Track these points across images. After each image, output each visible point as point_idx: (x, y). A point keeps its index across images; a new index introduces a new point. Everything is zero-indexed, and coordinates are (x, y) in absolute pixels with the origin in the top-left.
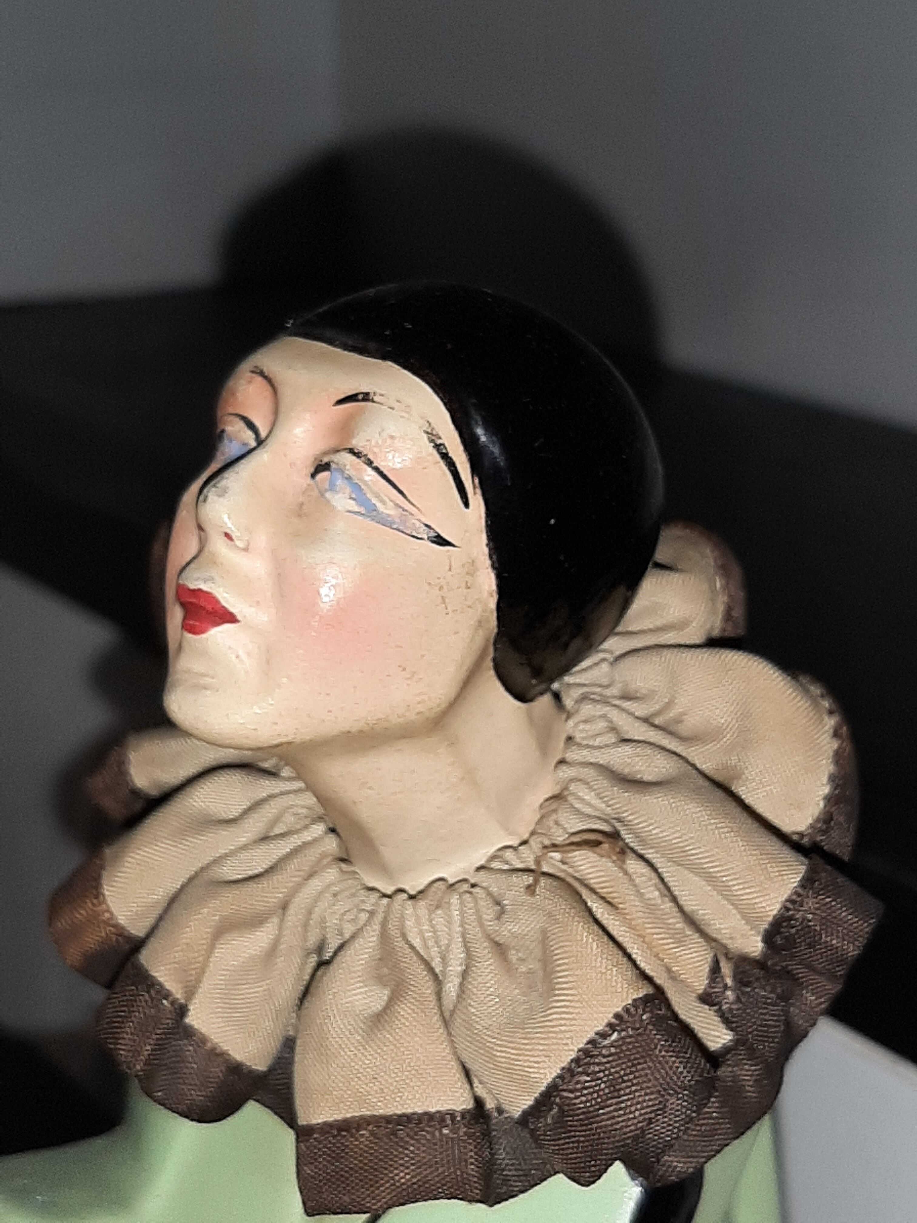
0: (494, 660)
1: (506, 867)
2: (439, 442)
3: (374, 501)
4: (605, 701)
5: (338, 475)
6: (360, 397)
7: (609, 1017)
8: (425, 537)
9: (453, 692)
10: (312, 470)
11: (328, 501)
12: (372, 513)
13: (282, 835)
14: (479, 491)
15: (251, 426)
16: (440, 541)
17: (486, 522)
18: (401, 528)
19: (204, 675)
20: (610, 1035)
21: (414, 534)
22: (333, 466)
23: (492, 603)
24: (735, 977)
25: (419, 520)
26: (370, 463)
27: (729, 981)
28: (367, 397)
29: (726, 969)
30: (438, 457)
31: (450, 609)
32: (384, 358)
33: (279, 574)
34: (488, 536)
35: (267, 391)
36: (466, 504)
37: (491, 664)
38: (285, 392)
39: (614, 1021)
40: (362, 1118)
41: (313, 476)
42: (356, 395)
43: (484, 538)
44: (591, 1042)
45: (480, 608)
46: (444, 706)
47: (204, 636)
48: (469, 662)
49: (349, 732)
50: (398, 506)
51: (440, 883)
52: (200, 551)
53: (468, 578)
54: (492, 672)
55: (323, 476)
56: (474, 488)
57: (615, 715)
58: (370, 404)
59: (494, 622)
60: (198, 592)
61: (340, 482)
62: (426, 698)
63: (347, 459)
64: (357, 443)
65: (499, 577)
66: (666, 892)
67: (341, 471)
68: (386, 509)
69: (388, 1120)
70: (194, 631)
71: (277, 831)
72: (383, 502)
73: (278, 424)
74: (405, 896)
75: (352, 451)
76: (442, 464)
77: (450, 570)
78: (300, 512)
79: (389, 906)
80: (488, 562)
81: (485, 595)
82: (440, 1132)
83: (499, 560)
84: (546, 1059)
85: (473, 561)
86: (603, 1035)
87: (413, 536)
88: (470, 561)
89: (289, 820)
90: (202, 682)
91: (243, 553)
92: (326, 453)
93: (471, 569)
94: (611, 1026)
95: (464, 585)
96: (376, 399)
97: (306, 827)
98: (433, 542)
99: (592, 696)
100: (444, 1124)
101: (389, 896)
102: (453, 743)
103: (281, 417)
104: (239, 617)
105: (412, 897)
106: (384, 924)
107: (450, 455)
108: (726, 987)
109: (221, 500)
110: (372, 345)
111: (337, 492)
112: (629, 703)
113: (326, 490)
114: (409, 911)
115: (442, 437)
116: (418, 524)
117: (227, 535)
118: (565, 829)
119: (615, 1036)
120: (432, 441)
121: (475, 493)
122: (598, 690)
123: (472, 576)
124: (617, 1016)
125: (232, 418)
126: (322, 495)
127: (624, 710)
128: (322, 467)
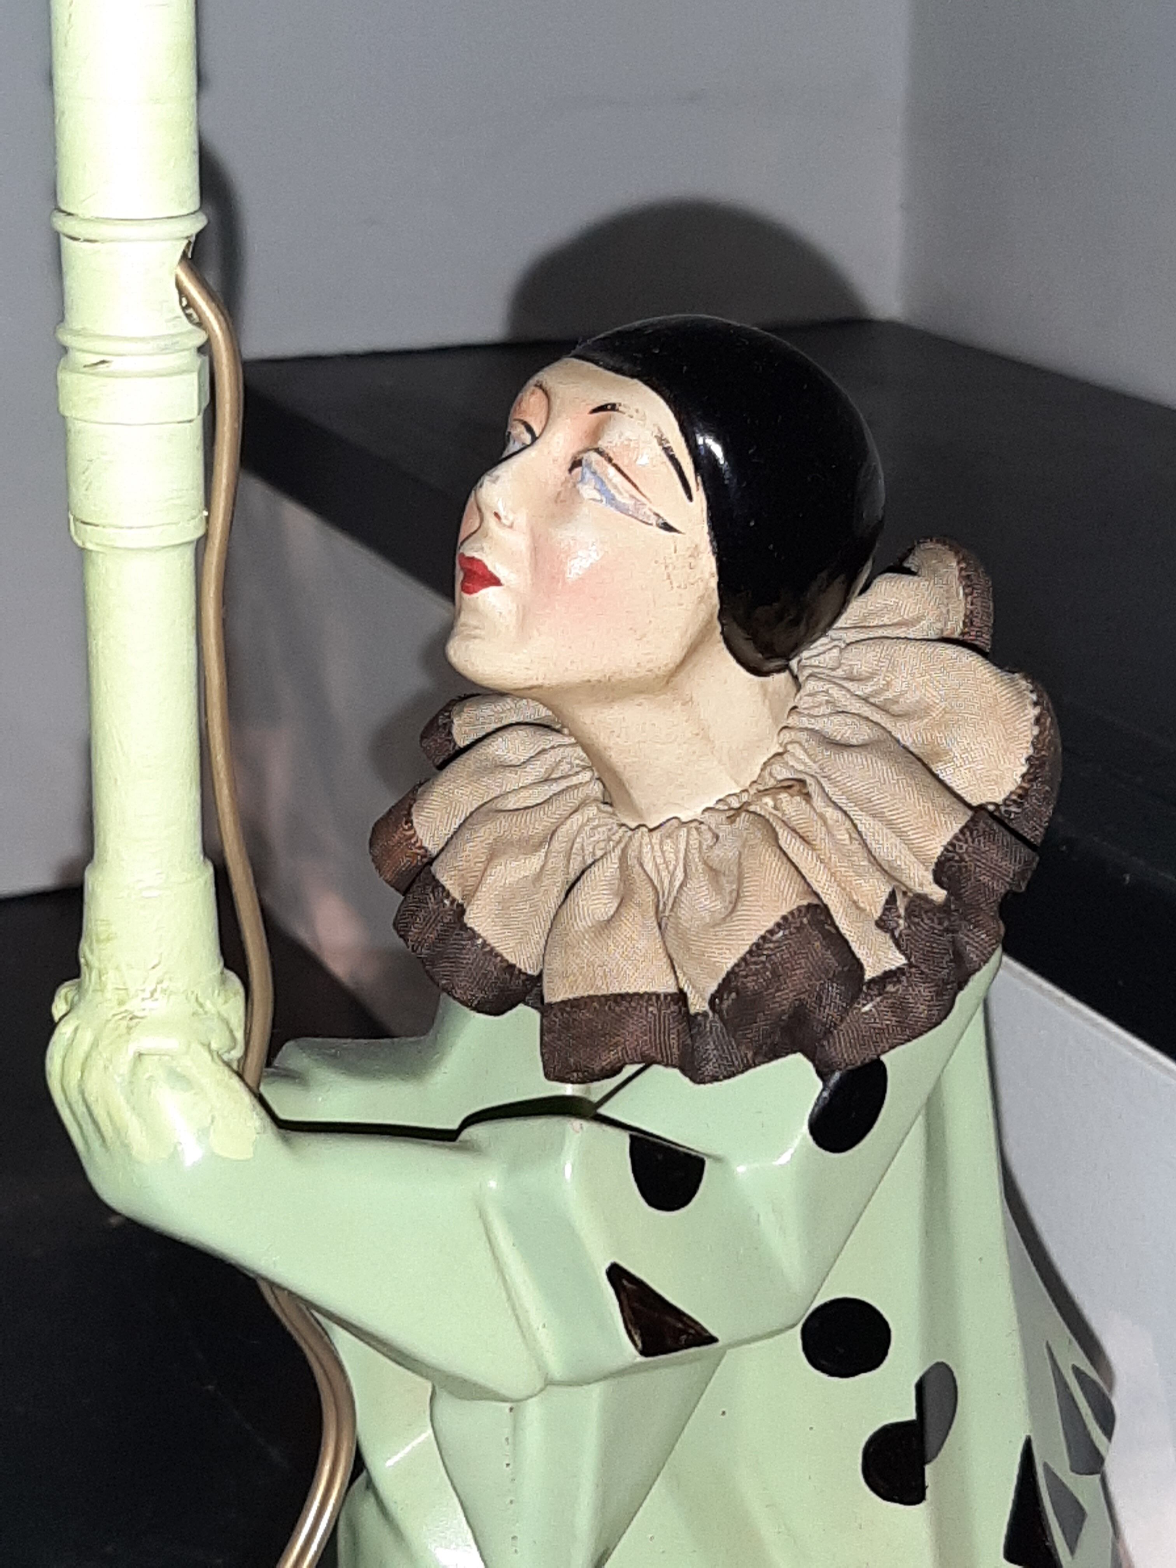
0: (722, 633)
1: (726, 808)
2: (667, 445)
3: (613, 491)
4: (831, 680)
5: (586, 470)
6: (609, 407)
7: (777, 919)
8: (654, 523)
9: (679, 655)
10: (569, 466)
11: (578, 492)
12: (611, 500)
13: (556, 780)
14: (701, 488)
15: (529, 429)
16: (667, 527)
17: (708, 514)
18: (636, 515)
19: (476, 628)
20: (777, 933)
21: (645, 520)
22: (584, 462)
23: (714, 582)
24: (906, 909)
25: (650, 510)
26: (610, 460)
27: (902, 911)
28: (613, 407)
29: (901, 904)
30: (666, 459)
31: (675, 585)
32: (632, 376)
33: (535, 548)
34: (709, 527)
35: (544, 402)
36: (690, 498)
37: (720, 638)
38: (556, 403)
39: (781, 921)
40: (589, 997)
41: (570, 470)
42: (606, 405)
43: (706, 528)
44: (763, 937)
45: (702, 585)
46: (672, 666)
47: (475, 595)
48: (693, 630)
49: (589, 681)
50: (632, 497)
51: (674, 820)
52: (479, 527)
53: (691, 560)
54: (722, 645)
55: (577, 470)
56: (698, 484)
57: (835, 692)
58: (615, 413)
59: (715, 600)
60: (472, 559)
61: (588, 475)
62: (654, 657)
63: (594, 456)
64: (602, 444)
65: (719, 560)
66: (855, 835)
67: (589, 465)
68: (623, 498)
69: (607, 997)
70: (470, 592)
71: (553, 776)
72: (620, 493)
73: (548, 428)
74: (644, 829)
75: (599, 451)
76: (669, 464)
77: (675, 551)
78: (557, 499)
79: (630, 838)
80: (709, 548)
81: (707, 575)
82: (647, 1009)
83: (718, 547)
84: (727, 952)
85: (696, 546)
86: (771, 932)
87: (644, 522)
88: (694, 546)
89: (565, 767)
90: (473, 633)
91: (509, 530)
92: (580, 452)
93: (695, 552)
94: (778, 925)
95: (687, 565)
96: (621, 409)
97: (577, 773)
98: (661, 527)
99: (820, 676)
100: (650, 1003)
101: (632, 830)
102: (687, 702)
103: (550, 421)
104: (503, 581)
105: (651, 830)
106: (624, 851)
107: (677, 456)
108: (899, 917)
109: (493, 485)
110: (626, 367)
111: (586, 484)
112: (851, 683)
113: (579, 482)
114: (646, 839)
115: (670, 440)
116: (649, 513)
117: (496, 514)
118: (775, 778)
119: (781, 934)
120: (661, 444)
121: (698, 490)
122: (826, 671)
123: (695, 557)
124: (784, 918)
125: (516, 423)
126: (575, 486)
127: (843, 687)
128: (576, 463)
